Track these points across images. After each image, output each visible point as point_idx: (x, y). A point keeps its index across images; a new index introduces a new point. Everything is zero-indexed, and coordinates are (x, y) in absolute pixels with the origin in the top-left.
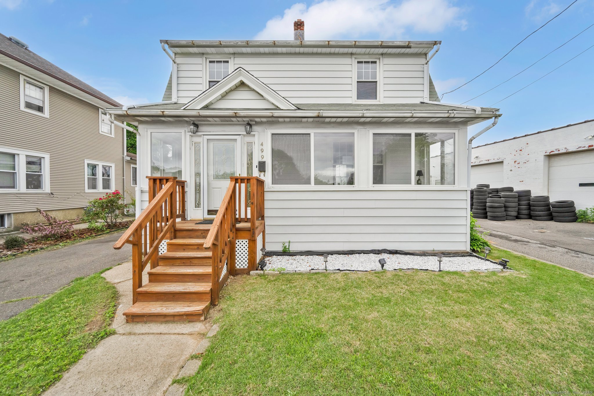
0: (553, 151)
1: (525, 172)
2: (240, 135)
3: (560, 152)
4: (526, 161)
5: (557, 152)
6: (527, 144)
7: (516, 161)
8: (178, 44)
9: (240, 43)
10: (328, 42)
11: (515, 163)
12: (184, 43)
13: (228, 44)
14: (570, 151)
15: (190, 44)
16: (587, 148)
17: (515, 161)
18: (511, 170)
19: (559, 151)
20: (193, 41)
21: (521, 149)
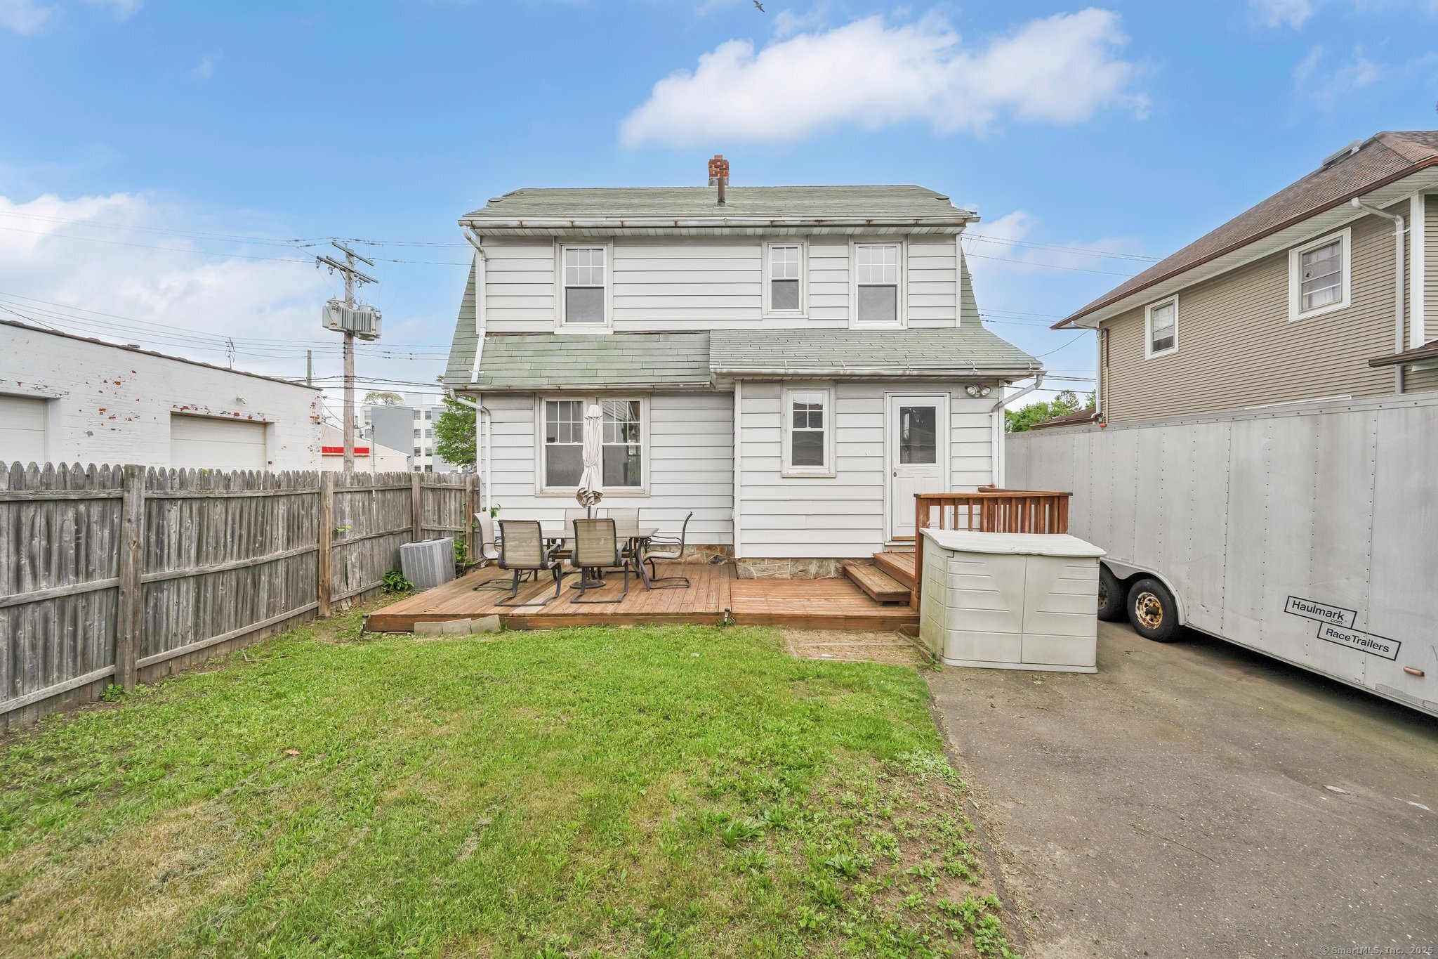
0: (187, 408)
1: (131, 444)
3: (198, 412)
4: (131, 416)
5: (192, 411)
6: (134, 372)
7: (104, 410)
11: (101, 414)
14: (212, 414)
16: (232, 416)
17: (102, 411)
18: (90, 434)
19: (196, 409)
21: (118, 380)
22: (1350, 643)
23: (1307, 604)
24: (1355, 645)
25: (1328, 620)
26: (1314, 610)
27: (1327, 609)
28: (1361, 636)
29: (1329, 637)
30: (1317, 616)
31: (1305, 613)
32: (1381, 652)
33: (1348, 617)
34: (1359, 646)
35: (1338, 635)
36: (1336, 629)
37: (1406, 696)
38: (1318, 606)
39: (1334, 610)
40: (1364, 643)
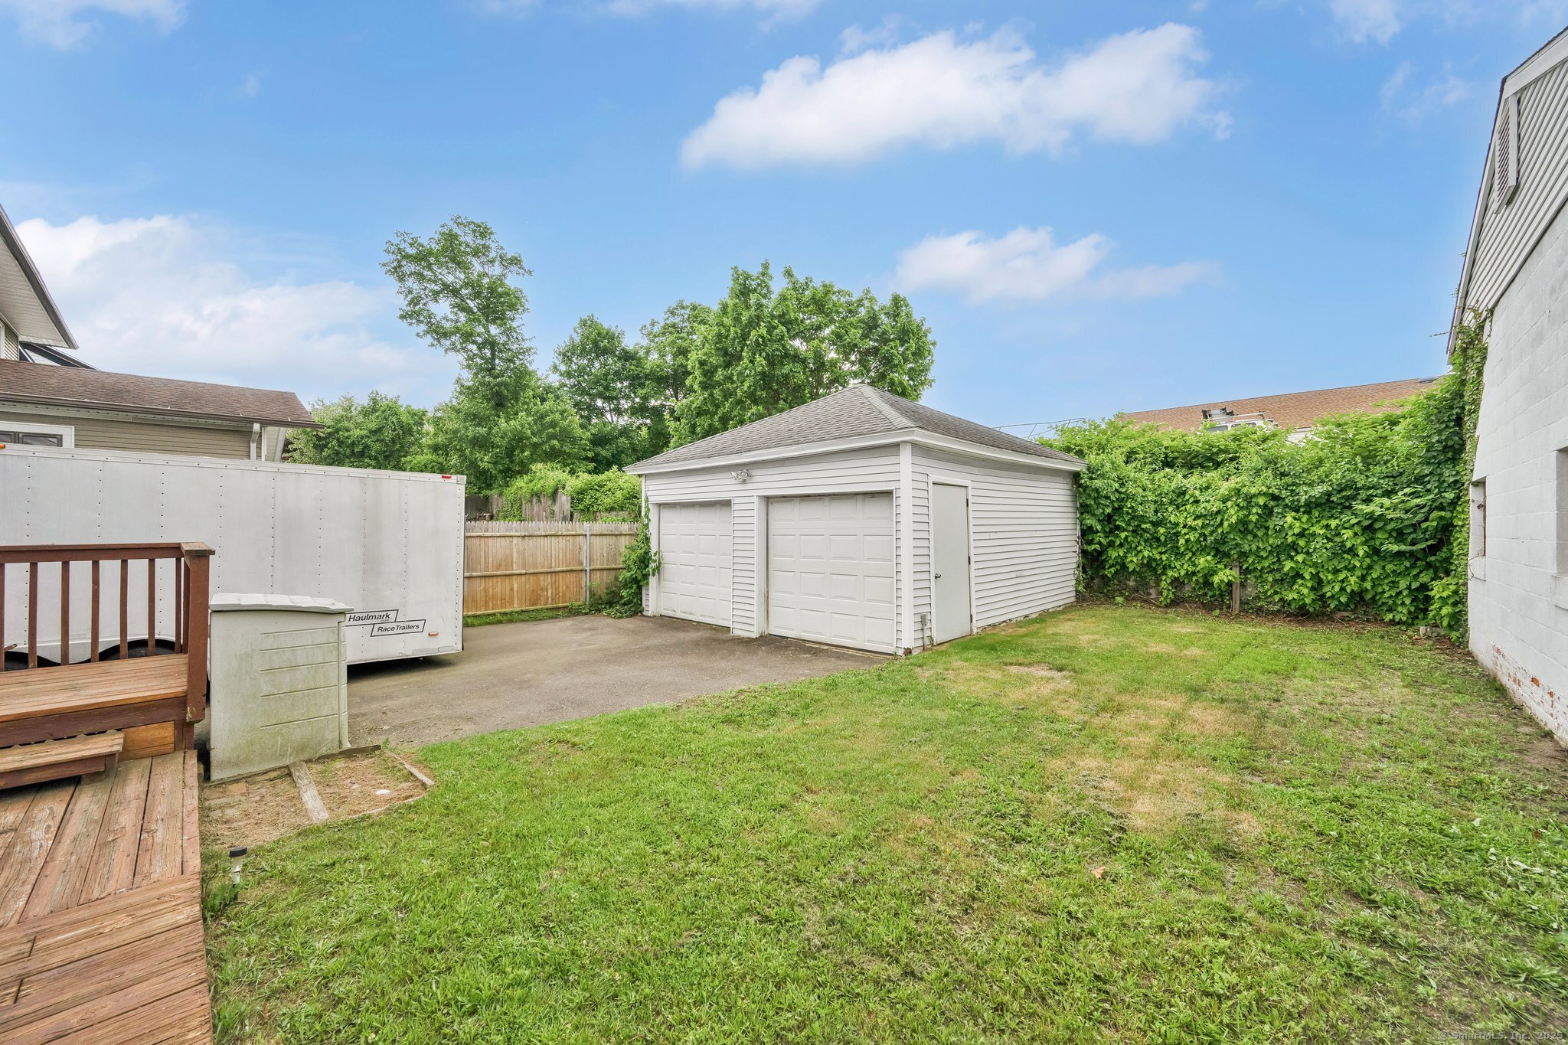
22: (395, 631)
23: (361, 615)
24: (399, 631)
25: (379, 621)
26: (368, 618)
27: (377, 614)
28: (402, 624)
29: (380, 633)
30: (370, 621)
31: (361, 622)
32: (415, 630)
33: (392, 615)
34: (401, 631)
35: (386, 629)
36: (384, 626)
37: (430, 650)
38: (370, 614)
39: (382, 614)
40: (404, 628)
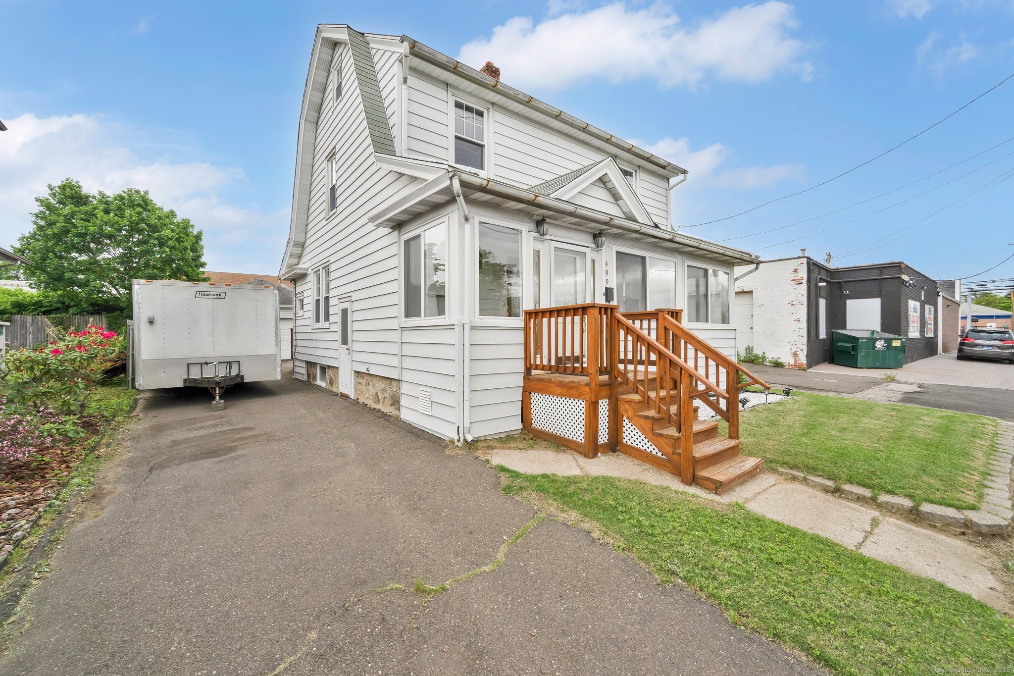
2: (588, 247)
8: (431, 56)
9: (521, 96)
10: (610, 136)
12: (443, 59)
13: (506, 90)
15: (451, 65)
20: (458, 62)
